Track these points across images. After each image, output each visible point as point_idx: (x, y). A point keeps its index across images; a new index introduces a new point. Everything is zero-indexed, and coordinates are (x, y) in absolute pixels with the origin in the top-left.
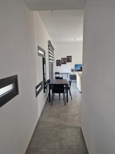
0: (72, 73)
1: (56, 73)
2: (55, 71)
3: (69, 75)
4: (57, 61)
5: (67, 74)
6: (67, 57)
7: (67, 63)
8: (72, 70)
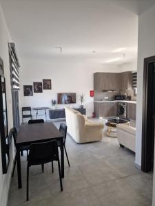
0: (53, 108)
1: (24, 109)
2: (21, 105)
3: (47, 111)
4: (25, 87)
5: (45, 109)
6: (44, 80)
7: (44, 91)
8: (54, 103)
